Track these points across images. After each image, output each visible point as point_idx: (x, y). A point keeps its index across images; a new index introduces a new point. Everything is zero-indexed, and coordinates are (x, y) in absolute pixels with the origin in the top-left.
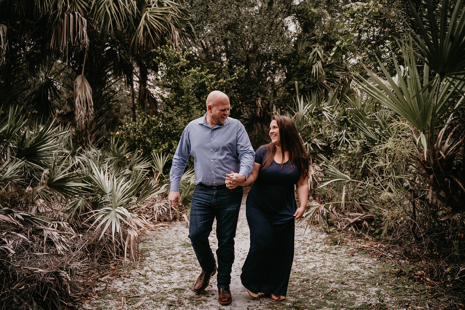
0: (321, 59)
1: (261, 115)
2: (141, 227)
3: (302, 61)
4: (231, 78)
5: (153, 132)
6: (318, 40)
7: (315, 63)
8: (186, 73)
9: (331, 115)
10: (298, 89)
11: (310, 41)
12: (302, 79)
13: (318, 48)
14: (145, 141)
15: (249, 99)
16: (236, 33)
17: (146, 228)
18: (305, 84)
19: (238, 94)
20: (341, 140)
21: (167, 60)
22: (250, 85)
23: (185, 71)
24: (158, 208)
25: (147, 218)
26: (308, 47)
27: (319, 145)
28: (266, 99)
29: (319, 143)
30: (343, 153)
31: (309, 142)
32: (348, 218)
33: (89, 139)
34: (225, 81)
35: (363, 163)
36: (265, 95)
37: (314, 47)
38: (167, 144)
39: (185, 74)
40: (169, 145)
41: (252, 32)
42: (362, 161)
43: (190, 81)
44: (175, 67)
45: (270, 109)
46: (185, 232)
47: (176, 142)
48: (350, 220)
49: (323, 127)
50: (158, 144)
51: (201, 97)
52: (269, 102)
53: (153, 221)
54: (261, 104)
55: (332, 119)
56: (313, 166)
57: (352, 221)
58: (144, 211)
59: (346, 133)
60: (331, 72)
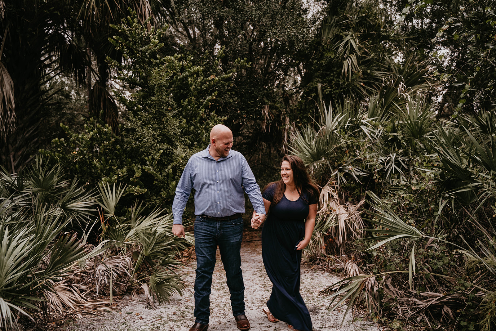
0: (355, 52)
1: (268, 131)
2: (69, 308)
3: (329, 55)
4: (227, 74)
5: (104, 150)
6: (352, 25)
7: (347, 58)
8: (158, 61)
9: (373, 130)
10: (322, 94)
11: (340, 26)
12: (328, 80)
13: (352, 36)
14: (91, 164)
15: (252, 106)
16: (235, 9)
17: (77, 309)
18: (331, 88)
19: (236, 98)
20: (389, 167)
21: (130, 42)
22: (253, 87)
23: (157, 59)
24: (102, 273)
25: (82, 291)
26: (337, 35)
27: (356, 175)
28: (276, 108)
29: (355, 172)
30: (401, 189)
31: (340, 171)
32: (415, 300)
33: (12, 160)
34: (217, 78)
35: (441, 208)
36: (274, 102)
37: (347, 35)
38: (125, 169)
39: (156, 63)
40: (128, 171)
41: (259, 9)
42: (438, 204)
43: (163, 74)
44: (141, 51)
45: (281, 123)
46: (143, 316)
47: (139, 166)
48: (419, 302)
49: (362, 148)
50: (111, 170)
51: (182, 101)
52: (280, 112)
53: (92, 296)
54: (269, 115)
55: (375, 137)
56: (346, 206)
57: (422, 304)
58: (78, 278)
59: (396, 158)
60: (369, 71)
